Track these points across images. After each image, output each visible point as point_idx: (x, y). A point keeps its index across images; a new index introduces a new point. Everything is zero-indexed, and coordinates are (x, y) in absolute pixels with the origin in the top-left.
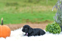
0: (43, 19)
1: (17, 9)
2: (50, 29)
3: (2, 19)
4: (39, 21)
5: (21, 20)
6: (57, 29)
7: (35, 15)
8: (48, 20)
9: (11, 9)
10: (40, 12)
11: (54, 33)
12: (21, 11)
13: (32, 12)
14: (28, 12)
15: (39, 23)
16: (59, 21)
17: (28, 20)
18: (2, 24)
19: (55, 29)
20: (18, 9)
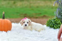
0: (41, 14)
1: (14, 3)
2: (51, 24)
3: (3, 13)
4: (37, 16)
5: (18, 14)
6: (57, 24)
7: (33, 10)
8: (46, 15)
9: (8, 3)
10: (38, 7)
11: (55, 28)
12: (18, 5)
13: (30, 7)
14: (26, 7)
15: (37, 18)
16: (60, 16)
17: (26, 14)
18: (4, 18)
19: (56, 24)
20: (16, 4)
